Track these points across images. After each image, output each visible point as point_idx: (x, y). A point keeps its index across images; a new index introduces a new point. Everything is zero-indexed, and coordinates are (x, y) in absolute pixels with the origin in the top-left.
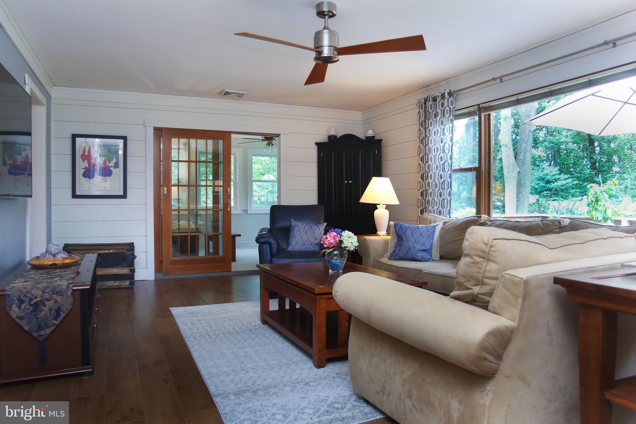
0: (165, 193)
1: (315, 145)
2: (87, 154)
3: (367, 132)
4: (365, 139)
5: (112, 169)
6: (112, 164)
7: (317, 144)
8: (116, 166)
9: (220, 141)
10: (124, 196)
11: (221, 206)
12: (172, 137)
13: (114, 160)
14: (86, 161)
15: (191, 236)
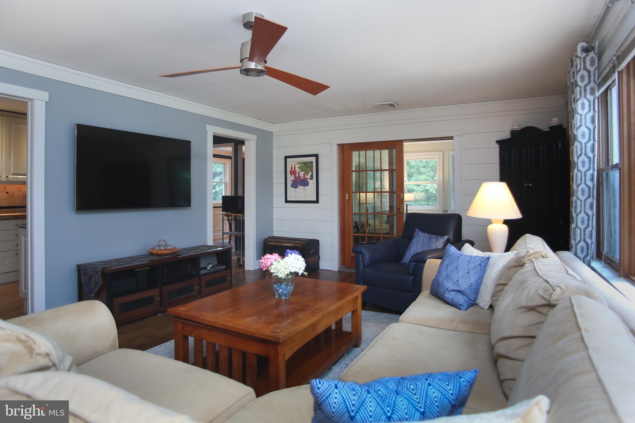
0: (347, 198)
1: (496, 143)
2: (293, 170)
3: (552, 121)
4: (549, 130)
5: (309, 180)
6: (309, 176)
7: (498, 142)
8: (312, 178)
9: (394, 150)
10: (317, 202)
11: (395, 211)
12: (352, 151)
13: (310, 174)
14: (293, 175)
15: (368, 237)
